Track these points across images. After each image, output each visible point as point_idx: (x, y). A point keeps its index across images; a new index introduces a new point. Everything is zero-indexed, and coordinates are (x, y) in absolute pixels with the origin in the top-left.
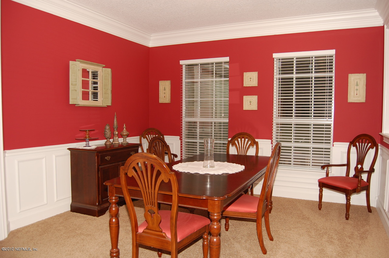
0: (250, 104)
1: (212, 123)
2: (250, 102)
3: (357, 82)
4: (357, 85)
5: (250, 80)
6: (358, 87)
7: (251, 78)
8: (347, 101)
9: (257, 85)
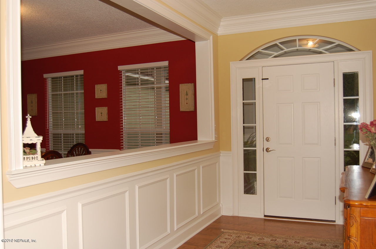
0: (101, 115)
1: (74, 134)
2: (101, 113)
3: (187, 92)
4: (187, 94)
5: (101, 92)
6: (187, 96)
7: (101, 90)
8: (180, 110)
9: (106, 97)
